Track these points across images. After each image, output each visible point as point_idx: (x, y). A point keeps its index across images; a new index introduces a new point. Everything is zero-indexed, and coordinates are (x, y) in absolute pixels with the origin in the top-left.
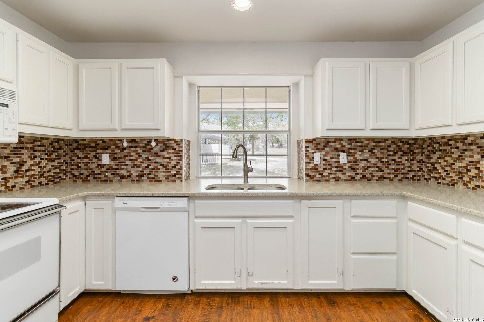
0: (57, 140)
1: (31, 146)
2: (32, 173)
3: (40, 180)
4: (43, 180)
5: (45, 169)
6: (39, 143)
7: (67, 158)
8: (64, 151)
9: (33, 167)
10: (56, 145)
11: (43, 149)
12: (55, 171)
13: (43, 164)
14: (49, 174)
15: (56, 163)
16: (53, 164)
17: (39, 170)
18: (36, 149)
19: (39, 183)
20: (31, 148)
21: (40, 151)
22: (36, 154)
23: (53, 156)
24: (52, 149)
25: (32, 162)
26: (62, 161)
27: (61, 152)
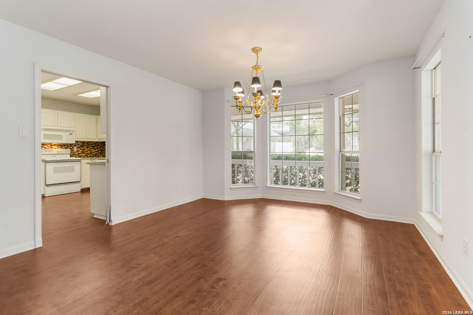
0: (97, 142)
1: (87, 144)
2: (87, 153)
3: (90, 155)
4: (91, 155)
5: (92, 152)
6: (90, 144)
7: (101, 149)
8: (100, 146)
9: (88, 151)
10: (96, 144)
11: (91, 145)
12: (96, 153)
13: (91, 150)
14: (94, 153)
15: (96, 150)
16: (95, 150)
17: (90, 152)
18: (89, 145)
19: (90, 156)
20: (87, 145)
21: (90, 146)
22: (89, 147)
23: (96, 147)
24: (95, 145)
25: (87, 149)
26: (99, 149)
27: (99, 146)
